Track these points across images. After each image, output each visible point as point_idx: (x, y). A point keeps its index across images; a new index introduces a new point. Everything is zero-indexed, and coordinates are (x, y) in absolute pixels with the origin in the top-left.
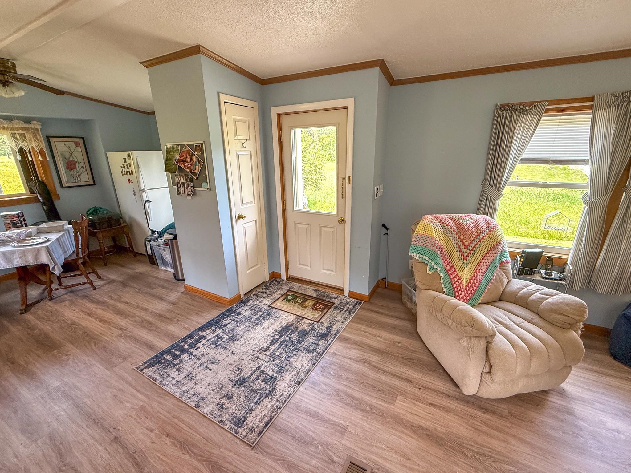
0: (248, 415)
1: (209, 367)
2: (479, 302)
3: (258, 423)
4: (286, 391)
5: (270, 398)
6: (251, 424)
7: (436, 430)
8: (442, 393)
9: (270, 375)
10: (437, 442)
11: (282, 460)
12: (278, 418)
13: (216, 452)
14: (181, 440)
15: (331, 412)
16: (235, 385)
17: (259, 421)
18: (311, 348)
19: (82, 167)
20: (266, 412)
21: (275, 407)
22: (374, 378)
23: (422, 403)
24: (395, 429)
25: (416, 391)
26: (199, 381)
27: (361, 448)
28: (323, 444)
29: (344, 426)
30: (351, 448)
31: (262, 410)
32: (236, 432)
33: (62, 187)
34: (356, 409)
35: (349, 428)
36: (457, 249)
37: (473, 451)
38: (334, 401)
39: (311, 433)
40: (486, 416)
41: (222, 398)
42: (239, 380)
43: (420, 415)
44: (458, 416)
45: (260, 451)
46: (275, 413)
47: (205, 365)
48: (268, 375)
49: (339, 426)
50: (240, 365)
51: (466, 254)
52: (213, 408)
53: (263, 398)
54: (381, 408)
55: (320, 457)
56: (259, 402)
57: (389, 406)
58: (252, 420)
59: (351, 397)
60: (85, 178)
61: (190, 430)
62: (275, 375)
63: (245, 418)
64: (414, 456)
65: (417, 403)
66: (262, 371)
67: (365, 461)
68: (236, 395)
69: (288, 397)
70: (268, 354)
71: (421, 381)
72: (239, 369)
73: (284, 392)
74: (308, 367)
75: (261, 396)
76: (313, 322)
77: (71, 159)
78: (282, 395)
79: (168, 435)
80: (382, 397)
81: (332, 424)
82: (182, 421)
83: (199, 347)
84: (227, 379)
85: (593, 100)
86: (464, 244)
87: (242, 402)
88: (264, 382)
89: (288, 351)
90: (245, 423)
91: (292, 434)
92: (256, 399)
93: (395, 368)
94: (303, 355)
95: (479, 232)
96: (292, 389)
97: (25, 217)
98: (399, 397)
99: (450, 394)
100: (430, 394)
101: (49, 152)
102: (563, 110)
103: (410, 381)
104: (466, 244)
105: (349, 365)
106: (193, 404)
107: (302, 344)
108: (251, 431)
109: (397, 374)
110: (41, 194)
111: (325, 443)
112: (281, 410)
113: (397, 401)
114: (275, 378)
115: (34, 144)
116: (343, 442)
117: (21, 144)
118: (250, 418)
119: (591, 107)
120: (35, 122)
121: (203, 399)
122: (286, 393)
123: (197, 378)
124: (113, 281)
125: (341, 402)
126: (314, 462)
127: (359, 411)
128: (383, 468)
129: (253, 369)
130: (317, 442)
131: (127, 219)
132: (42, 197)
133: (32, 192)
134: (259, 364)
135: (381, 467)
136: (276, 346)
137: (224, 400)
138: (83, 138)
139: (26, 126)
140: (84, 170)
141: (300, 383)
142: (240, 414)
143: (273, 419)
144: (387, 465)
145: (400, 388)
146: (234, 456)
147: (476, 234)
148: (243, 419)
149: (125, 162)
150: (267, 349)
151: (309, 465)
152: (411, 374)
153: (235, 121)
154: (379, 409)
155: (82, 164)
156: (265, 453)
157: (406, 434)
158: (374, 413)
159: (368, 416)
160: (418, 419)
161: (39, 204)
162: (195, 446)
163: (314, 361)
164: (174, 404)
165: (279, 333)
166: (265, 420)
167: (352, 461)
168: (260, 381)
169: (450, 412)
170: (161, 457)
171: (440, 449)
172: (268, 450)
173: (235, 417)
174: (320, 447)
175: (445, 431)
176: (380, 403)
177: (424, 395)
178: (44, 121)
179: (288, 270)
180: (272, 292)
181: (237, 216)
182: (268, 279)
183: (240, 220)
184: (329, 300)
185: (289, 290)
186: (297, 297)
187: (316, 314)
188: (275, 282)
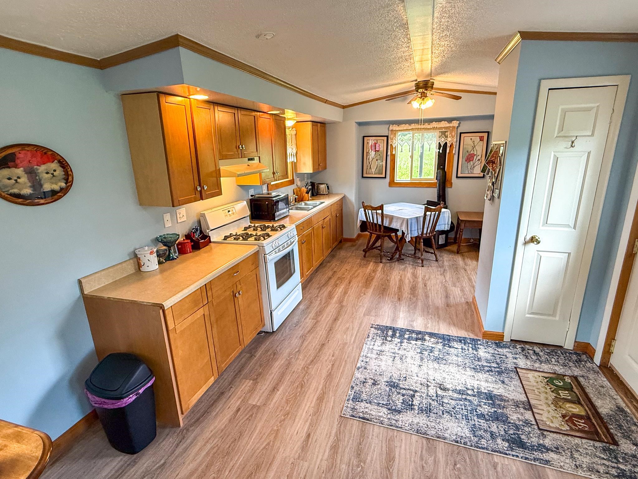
0: (365, 402)
1: (396, 358)
3: (361, 411)
4: (404, 423)
5: (389, 412)
6: (358, 407)
9: (414, 403)
11: (338, 440)
12: (372, 426)
13: (331, 394)
14: (332, 373)
16: (387, 382)
17: (363, 411)
18: (481, 433)
19: (479, 160)
20: (374, 413)
21: (382, 419)
26: (379, 360)
28: (363, 472)
31: (374, 410)
32: (348, 400)
33: (457, 177)
39: (369, 458)
41: (372, 379)
42: (394, 383)
45: (340, 422)
46: (375, 421)
47: (396, 355)
48: (412, 401)
50: (410, 377)
52: (361, 378)
53: (386, 406)
55: (350, 471)
56: (381, 405)
58: (362, 407)
60: (477, 170)
61: (340, 373)
62: (416, 408)
63: (362, 401)
66: (414, 395)
68: (379, 386)
69: (397, 427)
70: (439, 393)
72: (405, 377)
73: (401, 422)
74: (446, 435)
75: (386, 405)
76: (534, 423)
77: (472, 152)
78: (396, 421)
79: (333, 365)
82: (344, 367)
83: (411, 343)
84: (391, 374)
87: (374, 394)
88: (402, 401)
89: (457, 409)
90: (357, 403)
91: (363, 441)
92: (382, 402)
94: (462, 425)
96: (409, 428)
106: (359, 365)
107: (480, 420)
108: (353, 409)
110: (440, 180)
111: (365, 473)
112: (381, 425)
114: (412, 409)
115: (448, 140)
118: (363, 404)
121: (365, 368)
122: (401, 423)
123: (381, 357)
126: (344, 466)
129: (412, 388)
130: (363, 466)
134: (421, 389)
136: (456, 395)
137: (370, 382)
138: (488, 133)
140: (480, 162)
141: (420, 433)
142: (364, 396)
143: (369, 421)
146: (331, 407)
148: (360, 400)
150: (445, 389)
151: (340, 463)
153: (565, 112)
155: (480, 157)
156: (339, 426)
161: (435, 189)
162: (331, 382)
163: (462, 441)
164: (355, 356)
165: (478, 392)
166: (365, 415)
168: (402, 398)
170: (319, 369)
172: (342, 427)
173: (360, 394)
174: (359, 469)
179: (608, 352)
180: (548, 362)
181: (528, 238)
182: (569, 345)
183: (532, 244)
184: (618, 435)
185: (575, 378)
186: (571, 389)
187: (557, 423)
188: (574, 357)
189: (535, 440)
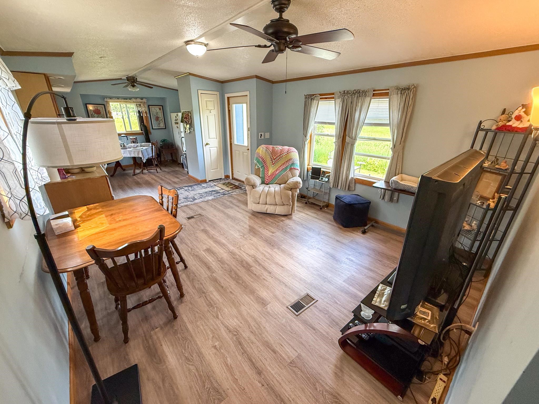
2: (275, 183)
18: (216, 196)
19: (161, 120)
33: (153, 129)
36: (270, 160)
51: (274, 162)
60: (162, 125)
62: (197, 199)
66: (194, 197)
72: (187, 196)
76: (225, 191)
77: (157, 116)
80: (225, 208)
85: (334, 95)
86: (273, 158)
88: (192, 199)
89: (207, 195)
94: (211, 197)
95: (281, 153)
97: (137, 140)
101: (149, 112)
102: (326, 98)
103: (239, 207)
104: (274, 158)
107: (214, 195)
110: (144, 131)
115: (143, 109)
117: (139, 109)
119: (333, 98)
120: (144, 99)
124: (165, 171)
131: (177, 146)
132: (145, 133)
133: (142, 130)
136: (205, 193)
138: (162, 106)
139: (141, 101)
140: (162, 122)
141: (203, 202)
147: (280, 154)
149: (176, 118)
150: (201, 194)
153: (206, 101)
155: (161, 118)
161: (143, 135)
163: (214, 199)
165: (209, 191)
176: (222, 208)
178: (147, 99)
179: (233, 174)
180: (220, 182)
181: (206, 144)
182: (223, 177)
183: (207, 146)
184: (241, 187)
185: (228, 182)
186: (229, 184)
187: (230, 189)
188: (226, 179)
189: (228, 193)
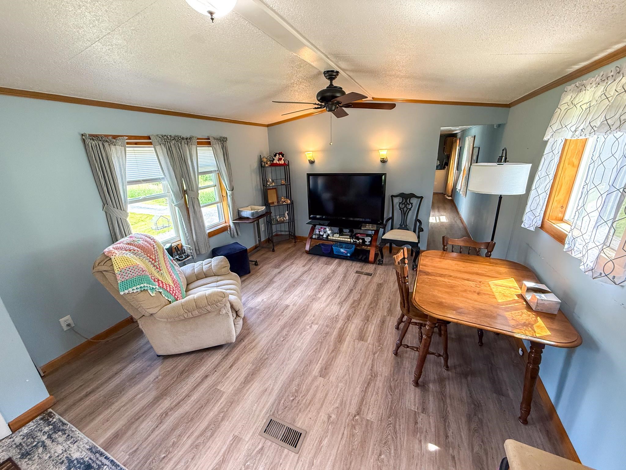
7: (249, 369)
8: (224, 358)
10: (258, 371)
15: (215, 453)
22: (191, 407)
23: (228, 372)
24: (245, 395)
25: (217, 374)
27: (255, 423)
28: (246, 460)
29: (233, 438)
30: (253, 433)
34: (219, 426)
35: (236, 434)
37: (265, 354)
38: (204, 450)
40: (246, 341)
43: (237, 376)
44: (242, 355)
49: (232, 444)
54: (224, 403)
57: (225, 396)
59: (205, 431)
64: (265, 386)
65: (227, 376)
67: (265, 421)
71: (209, 368)
80: (214, 401)
81: (228, 452)
85: (150, 139)
93: (188, 386)
98: (218, 388)
99: (226, 354)
100: (223, 365)
103: (207, 376)
105: (163, 433)
109: (195, 385)
111: (245, 458)
113: (222, 389)
116: (247, 440)
119: (151, 143)
125: (207, 442)
127: (222, 423)
128: (271, 407)
130: (243, 466)
135: (270, 408)
144: (269, 404)
145: (211, 385)
152: (200, 374)
154: (225, 405)
157: (249, 388)
158: (227, 411)
159: (229, 416)
160: (240, 378)
167: (264, 431)
169: (239, 358)
171: (261, 370)
174: (248, 463)
175: (251, 365)
176: (219, 403)
177: (222, 370)
